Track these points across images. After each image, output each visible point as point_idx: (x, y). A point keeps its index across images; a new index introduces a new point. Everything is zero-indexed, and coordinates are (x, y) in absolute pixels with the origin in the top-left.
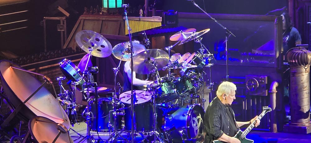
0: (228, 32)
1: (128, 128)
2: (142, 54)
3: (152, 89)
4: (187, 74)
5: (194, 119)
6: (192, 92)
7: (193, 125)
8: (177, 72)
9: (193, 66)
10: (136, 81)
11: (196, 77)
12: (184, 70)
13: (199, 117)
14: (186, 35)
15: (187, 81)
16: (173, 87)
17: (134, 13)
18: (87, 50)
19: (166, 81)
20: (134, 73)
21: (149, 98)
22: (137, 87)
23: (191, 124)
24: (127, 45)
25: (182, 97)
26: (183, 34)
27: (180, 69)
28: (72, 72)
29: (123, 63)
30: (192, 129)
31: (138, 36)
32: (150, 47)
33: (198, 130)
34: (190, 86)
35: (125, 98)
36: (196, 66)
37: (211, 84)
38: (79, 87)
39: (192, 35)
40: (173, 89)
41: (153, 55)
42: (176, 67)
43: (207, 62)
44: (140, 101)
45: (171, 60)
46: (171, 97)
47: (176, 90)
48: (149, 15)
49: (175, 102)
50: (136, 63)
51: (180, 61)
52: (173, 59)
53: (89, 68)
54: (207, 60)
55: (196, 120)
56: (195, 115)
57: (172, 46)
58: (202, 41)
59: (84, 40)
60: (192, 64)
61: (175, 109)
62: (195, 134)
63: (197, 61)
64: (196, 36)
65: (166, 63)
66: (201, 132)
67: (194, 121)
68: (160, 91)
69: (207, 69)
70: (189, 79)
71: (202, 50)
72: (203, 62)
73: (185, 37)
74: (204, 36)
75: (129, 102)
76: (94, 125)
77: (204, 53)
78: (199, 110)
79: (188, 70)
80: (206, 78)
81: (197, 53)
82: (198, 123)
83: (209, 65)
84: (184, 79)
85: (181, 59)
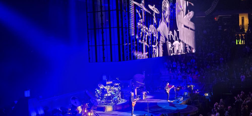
0: (123, 83)
1: (107, 100)
2: (109, 88)
3: (110, 93)
6: (117, 94)
8: (115, 91)
10: (108, 92)
11: (118, 91)
12: (116, 90)
13: (119, 98)
14: (116, 84)
17: (108, 81)
18: (100, 87)
19: (113, 92)
20: (108, 91)
21: (110, 95)
22: (108, 93)
24: (107, 86)
28: (98, 91)
29: (106, 89)
31: (108, 85)
32: (110, 86)
34: (117, 93)
35: (106, 95)
38: (99, 93)
41: (111, 88)
44: (109, 95)
46: (114, 95)
48: (110, 81)
50: (108, 89)
52: (114, 88)
53: (100, 90)
56: (118, 97)
57: (114, 86)
59: (100, 85)
61: (115, 96)
63: (118, 88)
65: (113, 89)
68: (112, 94)
71: (119, 87)
74: (119, 84)
75: (107, 96)
76: (101, 100)
78: (119, 97)
80: (120, 91)
83: (120, 89)
84: (116, 92)
85: (116, 88)
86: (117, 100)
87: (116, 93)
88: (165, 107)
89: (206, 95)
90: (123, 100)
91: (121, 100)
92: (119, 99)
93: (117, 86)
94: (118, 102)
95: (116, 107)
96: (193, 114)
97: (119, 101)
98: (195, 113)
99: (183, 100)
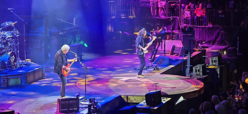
0: (25, 22)
4: (8, 40)
5: (11, 57)
6: (10, 46)
7: (11, 60)
9: (11, 36)
11: (12, 40)
12: (7, 38)
13: (14, 56)
14: (7, 24)
15: (8, 42)
16: (3, 44)
23: (10, 59)
25: (6, 48)
26: (6, 23)
27: (6, 37)
30: (10, 61)
33: (13, 62)
34: (9, 44)
36: (12, 36)
37: (18, 43)
39: (10, 24)
40: (3, 45)
42: (4, 37)
43: (16, 35)
45: (1, 34)
47: (4, 46)
49: (3, 50)
51: (5, 34)
54: (16, 34)
55: (12, 58)
57: (2, 28)
58: (14, 26)
60: (10, 35)
61: (3, 53)
62: (12, 63)
63: (12, 34)
64: (12, 24)
66: (14, 63)
67: (11, 58)
69: (16, 37)
70: (9, 41)
71: (14, 29)
72: (15, 35)
73: (8, 25)
74: (15, 24)
77: (15, 31)
79: (8, 38)
80: (16, 41)
81: (12, 31)
82: (13, 59)
83: (17, 36)
84: (7, 41)
85: (6, 33)
86: (10, 62)
87: (6, 44)
88: (126, 81)
89: (223, 53)
90: (24, 61)
91: (20, 61)
92: (15, 61)
93: (9, 29)
94: (11, 67)
95: (6, 80)
96: (191, 97)
97: (14, 65)
98: (197, 95)
99: (168, 64)
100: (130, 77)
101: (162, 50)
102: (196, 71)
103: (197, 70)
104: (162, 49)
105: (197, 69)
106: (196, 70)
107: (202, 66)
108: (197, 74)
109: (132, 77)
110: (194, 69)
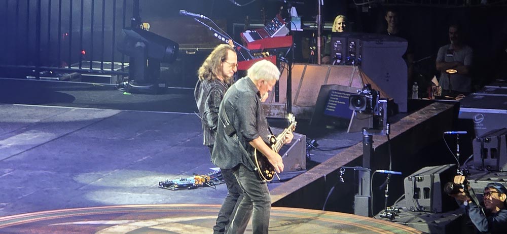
99: (304, 166)
100: (145, 219)
101: (277, 104)
102: (416, 196)
103: (419, 189)
104: (277, 100)
105: (421, 186)
106: (417, 190)
107: (441, 175)
108: (421, 207)
109: (154, 218)
110: (408, 184)
